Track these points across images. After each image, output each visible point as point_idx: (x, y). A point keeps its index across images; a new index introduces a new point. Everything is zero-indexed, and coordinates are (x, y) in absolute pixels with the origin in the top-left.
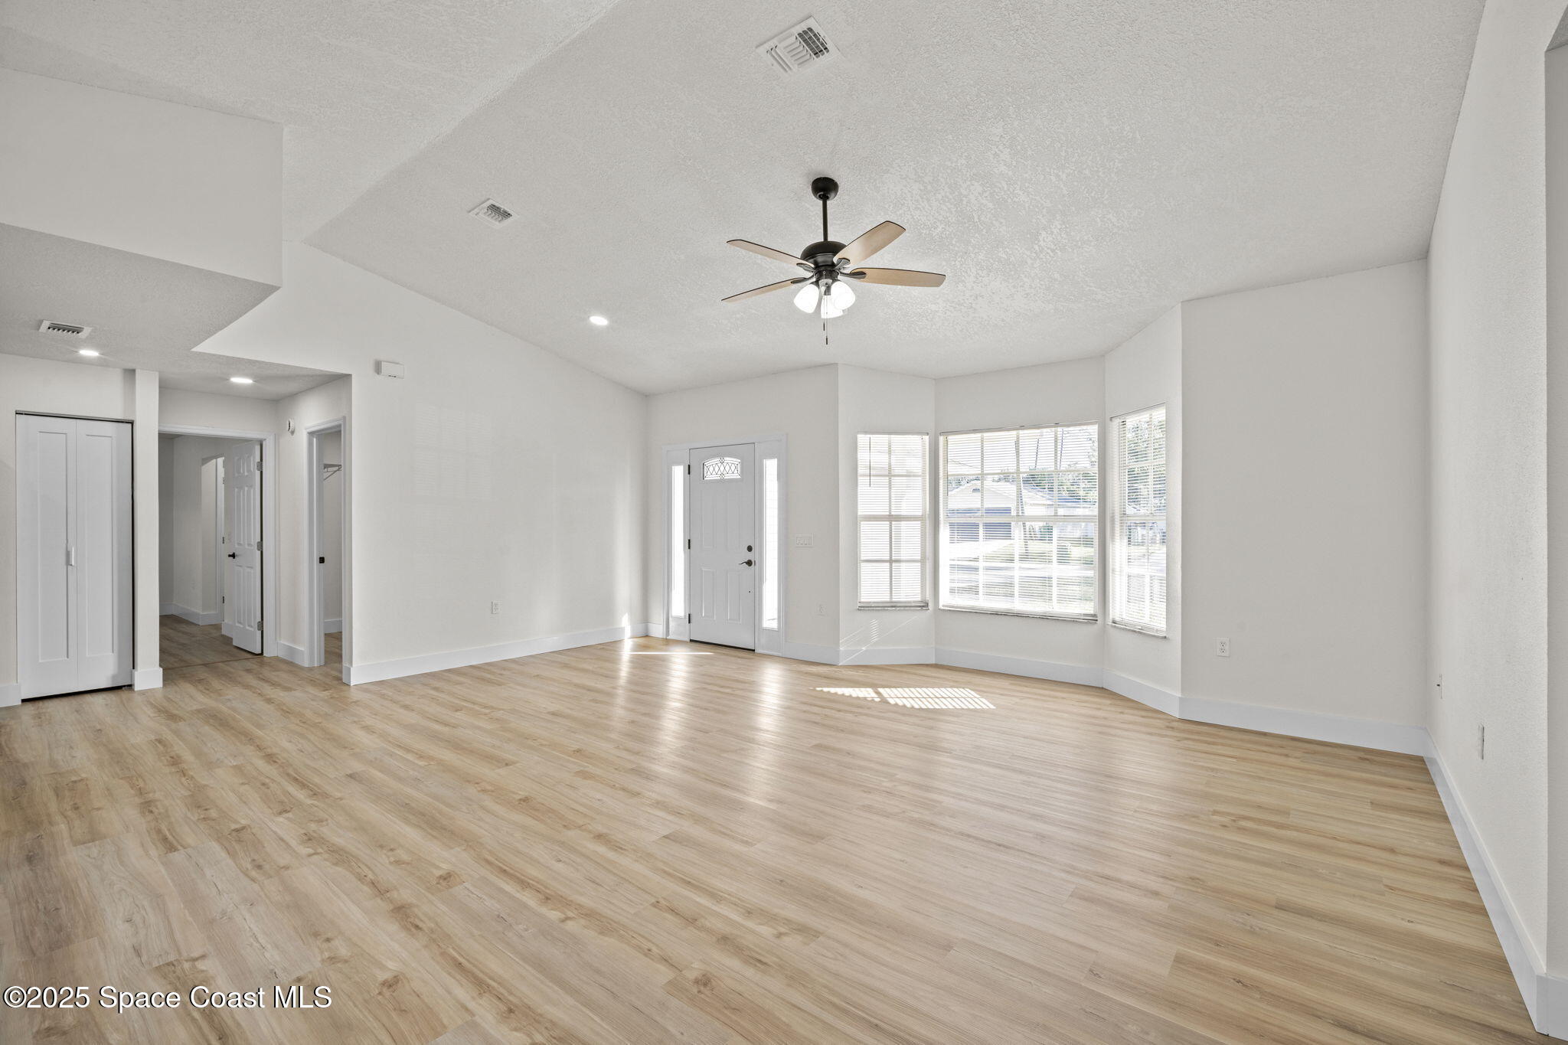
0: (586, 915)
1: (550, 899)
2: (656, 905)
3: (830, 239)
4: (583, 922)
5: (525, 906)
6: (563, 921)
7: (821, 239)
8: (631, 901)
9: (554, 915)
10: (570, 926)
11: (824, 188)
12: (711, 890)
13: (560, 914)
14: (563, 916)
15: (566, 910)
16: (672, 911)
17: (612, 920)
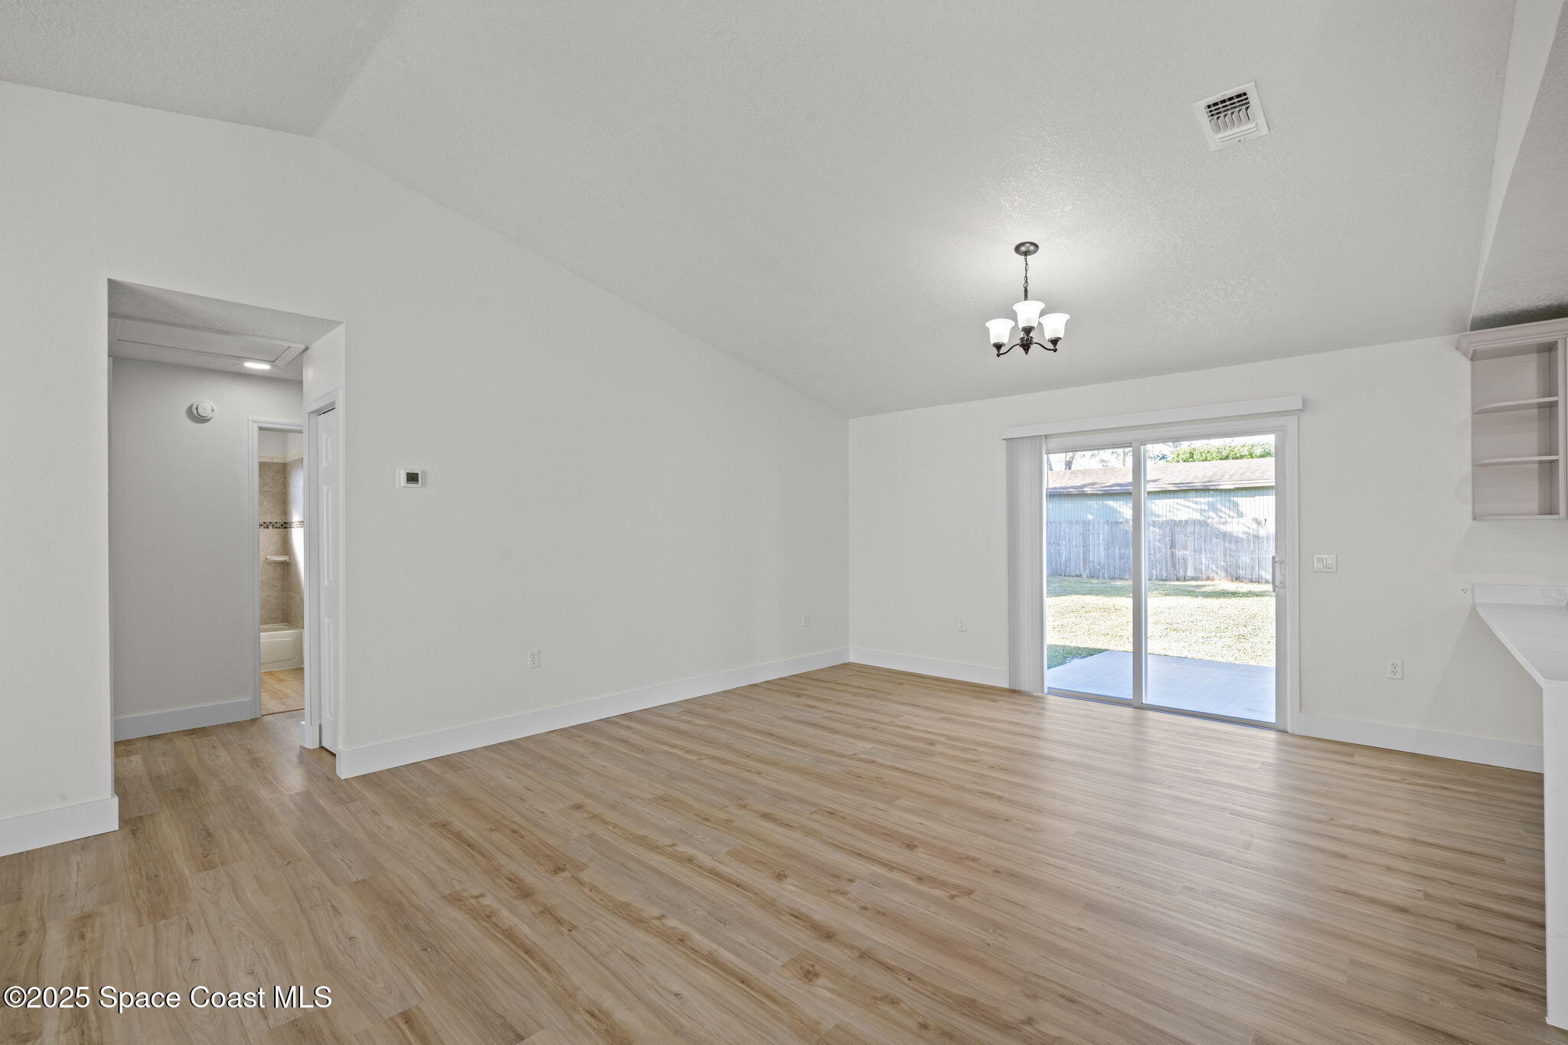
0: (641, 921)
1: (679, 940)
2: (572, 928)
4: (645, 915)
5: (702, 933)
6: (663, 916)
8: (596, 933)
9: (671, 922)
10: (655, 912)
12: (509, 943)
13: (667, 923)
14: (664, 921)
15: (661, 927)
16: (559, 921)
17: (619, 916)
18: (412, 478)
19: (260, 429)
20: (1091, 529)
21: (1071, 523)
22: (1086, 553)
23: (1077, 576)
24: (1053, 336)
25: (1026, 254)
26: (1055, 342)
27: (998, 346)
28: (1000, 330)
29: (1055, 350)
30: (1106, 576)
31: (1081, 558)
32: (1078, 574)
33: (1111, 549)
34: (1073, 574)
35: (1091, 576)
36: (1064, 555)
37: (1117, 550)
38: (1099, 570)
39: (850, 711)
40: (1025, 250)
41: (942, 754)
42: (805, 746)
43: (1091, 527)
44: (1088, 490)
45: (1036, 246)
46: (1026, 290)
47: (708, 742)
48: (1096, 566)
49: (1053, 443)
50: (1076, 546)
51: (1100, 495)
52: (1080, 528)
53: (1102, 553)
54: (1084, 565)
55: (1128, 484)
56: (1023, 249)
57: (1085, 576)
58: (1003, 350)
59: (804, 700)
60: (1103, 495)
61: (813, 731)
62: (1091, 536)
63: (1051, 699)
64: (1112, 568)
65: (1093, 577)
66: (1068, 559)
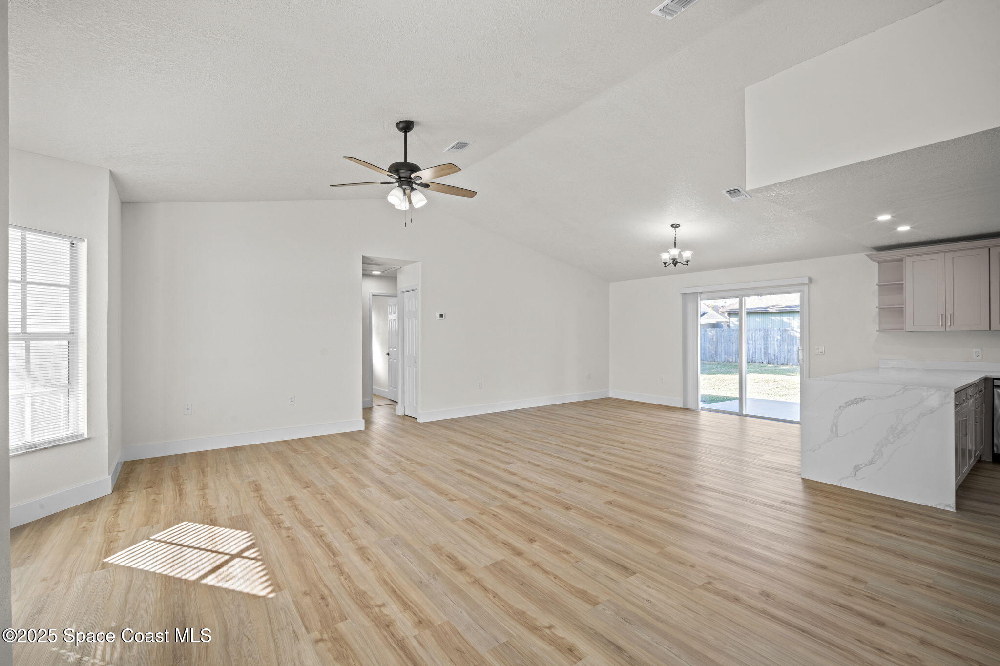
3: (408, 161)
7: (403, 161)
11: (406, 126)
18: (441, 316)
19: (373, 295)
20: (769, 334)
21: (756, 330)
22: (766, 348)
23: (760, 363)
24: (686, 260)
25: (675, 228)
26: (687, 262)
27: (665, 263)
28: (666, 257)
29: (687, 265)
30: (779, 363)
31: (763, 352)
32: (761, 361)
33: (782, 346)
34: (758, 361)
35: (769, 363)
36: (752, 350)
37: (786, 347)
38: (774, 359)
39: (608, 412)
40: (675, 226)
41: (643, 425)
42: (588, 421)
43: (769, 332)
44: (770, 310)
45: (679, 225)
46: (675, 242)
47: (548, 418)
48: (772, 357)
49: (703, 296)
50: (759, 344)
51: (776, 313)
52: (762, 333)
53: (777, 349)
54: (765, 356)
55: (796, 306)
56: (674, 226)
57: (765, 363)
58: (667, 265)
59: (587, 409)
60: (778, 313)
61: (590, 417)
62: (769, 338)
63: (702, 412)
64: (782, 358)
65: (770, 364)
66: (755, 353)
